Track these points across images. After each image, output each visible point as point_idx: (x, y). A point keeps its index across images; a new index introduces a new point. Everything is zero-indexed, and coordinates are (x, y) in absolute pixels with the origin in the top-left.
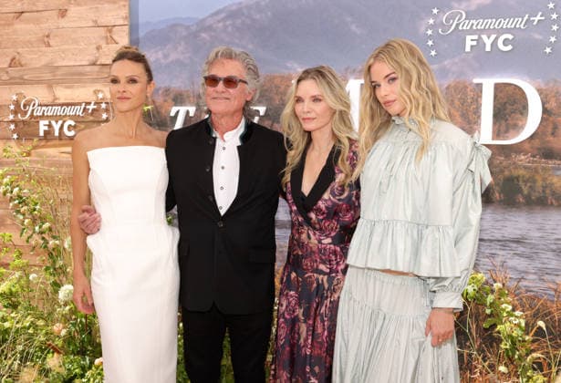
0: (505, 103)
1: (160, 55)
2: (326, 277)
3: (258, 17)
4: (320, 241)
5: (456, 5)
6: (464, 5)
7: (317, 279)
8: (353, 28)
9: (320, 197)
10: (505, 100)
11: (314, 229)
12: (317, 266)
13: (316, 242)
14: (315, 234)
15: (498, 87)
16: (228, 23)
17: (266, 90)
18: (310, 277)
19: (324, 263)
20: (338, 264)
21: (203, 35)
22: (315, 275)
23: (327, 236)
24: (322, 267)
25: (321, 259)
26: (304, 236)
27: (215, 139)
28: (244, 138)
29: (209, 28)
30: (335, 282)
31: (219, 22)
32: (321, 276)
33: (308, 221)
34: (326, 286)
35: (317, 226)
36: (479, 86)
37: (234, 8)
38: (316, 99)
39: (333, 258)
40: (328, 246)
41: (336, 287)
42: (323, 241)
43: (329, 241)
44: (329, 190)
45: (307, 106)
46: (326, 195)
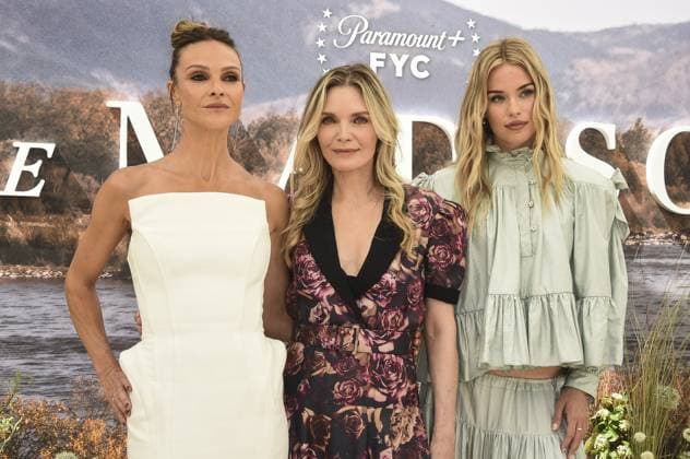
0: (423, 150)
2: (379, 410)
4: (375, 348)
5: (354, 7)
6: (366, 8)
7: (364, 416)
9: (386, 269)
10: (423, 145)
11: (364, 324)
12: (366, 392)
13: (369, 349)
14: (366, 336)
15: (418, 127)
17: (54, 116)
18: (350, 412)
19: (377, 385)
20: (399, 387)
22: (360, 408)
23: (387, 339)
24: (374, 394)
25: (373, 378)
26: (348, 340)
30: (393, 419)
32: (370, 411)
33: (356, 316)
34: (380, 426)
35: (371, 322)
38: (360, 119)
39: (393, 376)
40: (387, 357)
41: (395, 428)
42: (381, 349)
43: (389, 347)
44: (398, 257)
45: (346, 129)
46: (395, 265)
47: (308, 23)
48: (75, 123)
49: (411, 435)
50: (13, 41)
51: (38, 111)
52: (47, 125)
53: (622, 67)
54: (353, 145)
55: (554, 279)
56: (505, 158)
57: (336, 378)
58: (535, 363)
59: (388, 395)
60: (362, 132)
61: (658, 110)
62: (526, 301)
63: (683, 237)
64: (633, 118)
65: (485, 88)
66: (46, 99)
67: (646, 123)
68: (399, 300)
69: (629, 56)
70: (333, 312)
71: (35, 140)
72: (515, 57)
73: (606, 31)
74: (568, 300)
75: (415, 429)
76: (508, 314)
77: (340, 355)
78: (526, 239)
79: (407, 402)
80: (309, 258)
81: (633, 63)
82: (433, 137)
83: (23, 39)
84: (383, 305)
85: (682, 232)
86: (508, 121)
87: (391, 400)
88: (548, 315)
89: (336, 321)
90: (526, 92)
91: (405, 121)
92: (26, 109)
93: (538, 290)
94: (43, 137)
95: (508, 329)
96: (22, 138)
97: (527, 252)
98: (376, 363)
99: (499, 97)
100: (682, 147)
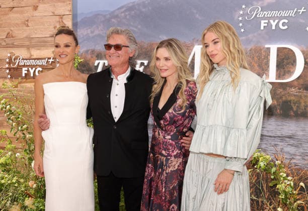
0: (283, 59)
1: (89, 31)
2: (165, 158)
3: (144, 10)
4: (164, 137)
5: (255, 3)
6: (260, 3)
7: (161, 159)
8: (197, 16)
10: (283, 57)
11: (162, 129)
12: (161, 151)
13: (162, 137)
14: (162, 133)
15: (279, 50)
16: (127, 13)
17: (148, 52)
18: (158, 157)
19: (165, 150)
20: (173, 152)
21: (113, 20)
22: (160, 156)
23: (168, 135)
24: (164, 152)
25: (163, 148)
26: (156, 133)
27: (112, 79)
28: (129, 79)
29: (117, 17)
30: (170, 162)
31: (122, 13)
32: (163, 158)
34: (165, 163)
35: (164, 128)
36: (269, 49)
37: (131, 5)
39: (170, 148)
40: (169, 141)
41: (170, 165)
42: (166, 137)
43: (169, 137)
44: (173, 107)
46: (170, 111)
47: (236, 11)
49: (176, 168)
50: (136, 27)
51: (144, 50)
52: (146, 54)
54: (165, 68)
60: (169, 64)
66: (146, 46)
71: (142, 60)
75: (178, 166)
79: (176, 156)
82: (288, 53)
83: (139, 27)
84: (166, 124)
87: (169, 155)
90: (216, 42)
94: (144, 58)
97: (211, 108)
98: (164, 142)
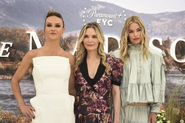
0: (111, 45)
2: (99, 114)
4: (98, 98)
5: (92, 7)
6: (96, 7)
7: (95, 116)
9: (101, 77)
10: (111, 44)
11: (95, 91)
12: (96, 110)
13: (96, 98)
14: (96, 95)
15: (110, 39)
17: (12, 35)
18: (91, 115)
19: (99, 108)
20: (104, 108)
22: (94, 114)
23: (101, 96)
25: (98, 106)
26: (91, 96)
30: (103, 117)
32: (97, 115)
33: (93, 89)
34: (99, 119)
35: (97, 91)
38: (94, 37)
39: (103, 105)
40: (101, 100)
41: (103, 119)
42: (100, 98)
43: (102, 97)
44: (105, 74)
45: (91, 39)
46: (104, 76)
47: (80, 11)
48: (18, 37)
49: (108, 121)
51: (8, 34)
52: (11, 38)
53: (164, 23)
54: (92, 44)
55: (146, 80)
56: (133, 47)
57: (88, 106)
58: (141, 102)
59: (102, 111)
60: (95, 40)
61: (173, 35)
62: (139, 85)
63: (180, 69)
64: (167, 37)
65: (128, 29)
66: (10, 31)
67: (170, 38)
68: (105, 85)
69: (166, 20)
70: (87, 88)
71: (7, 42)
72: (136, 21)
73: (160, 14)
74: (150, 85)
75: (109, 120)
76: (134, 89)
77: (89, 100)
78: (139, 69)
79: (106, 112)
80: (81, 74)
81: (167, 22)
82: (114, 41)
84: (100, 86)
85: (180, 67)
86: (134, 38)
87: (102, 112)
88: (145, 89)
89: (88, 91)
90: (139, 30)
91: (106, 37)
92: (5, 34)
93: (142, 82)
94: (9, 41)
95: (134, 92)
96: (4, 41)
97: (139, 72)
98: (98, 102)
99: (132, 32)
100: (180, 45)
